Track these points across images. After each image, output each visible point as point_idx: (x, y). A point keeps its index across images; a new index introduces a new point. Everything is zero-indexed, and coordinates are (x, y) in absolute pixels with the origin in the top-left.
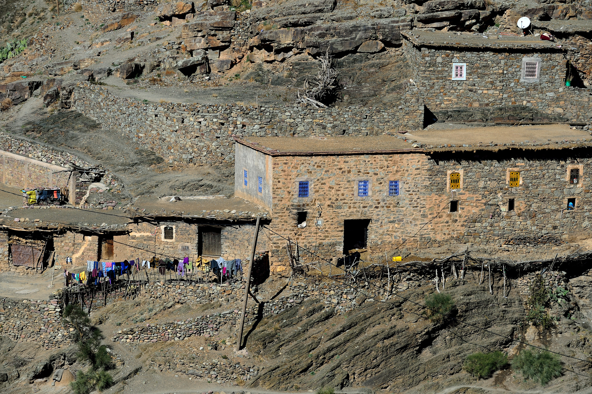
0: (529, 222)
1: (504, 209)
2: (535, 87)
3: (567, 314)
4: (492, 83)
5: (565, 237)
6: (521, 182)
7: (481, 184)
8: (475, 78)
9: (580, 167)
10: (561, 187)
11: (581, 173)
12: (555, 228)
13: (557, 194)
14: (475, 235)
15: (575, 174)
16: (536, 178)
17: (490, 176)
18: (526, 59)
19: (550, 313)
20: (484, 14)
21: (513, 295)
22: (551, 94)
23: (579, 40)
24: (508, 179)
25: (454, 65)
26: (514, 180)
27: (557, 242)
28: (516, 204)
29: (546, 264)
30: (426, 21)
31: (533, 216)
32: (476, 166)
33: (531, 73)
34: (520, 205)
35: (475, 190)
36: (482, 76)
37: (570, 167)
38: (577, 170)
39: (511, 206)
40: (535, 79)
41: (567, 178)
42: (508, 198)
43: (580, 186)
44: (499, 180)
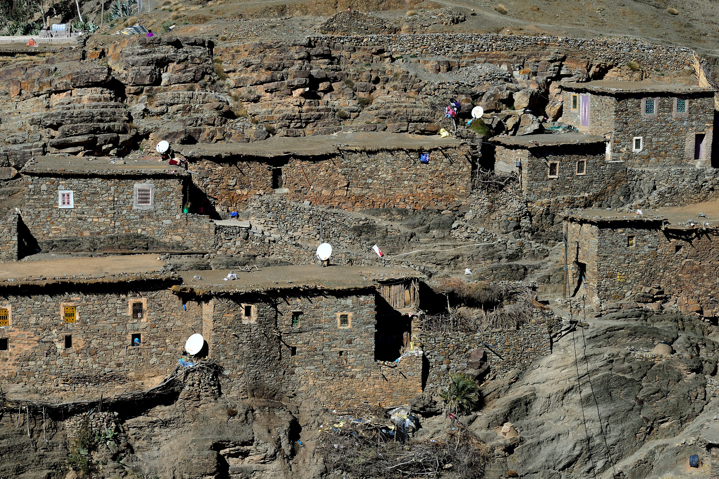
0: (90, 360)
1: (60, 346)
2: (149, 214)
3: (115, 458)
4: (102, 211)
5: (131, 374)
6: (77, 318)
7: (33, 320)
8: (83, 205)
9: (143, 300)
10: (123, 322)
11: (145, 307)
12: (119, 365)
13: (119, 330)
14: (29, 374)
15: (138, 309)
16: (94, 313)
17: (42, 312)
18: (138, 185)
19: (96, 456)
20: (123, 138)
21: (59, 438)
22: (168, 222)
23: (207, 165)
24: (62, 314)
25: (60, 193)
26: (69, 315)
27: (122, 379)
28: (74, 341)
29: (92, 405)
30: (60, 146)
31: (94, 353)
32: (26, 302)
33: (144, 199)
34: (78, 341)
35: (26, 327)
36: (91, 203)
37: (131, 300)
38: (141, 304)
39: (68, 342)
40: (149, 206)
41: (129, 312)
42: (64, 334)
43: (145, 321)
44: (52, 316)
